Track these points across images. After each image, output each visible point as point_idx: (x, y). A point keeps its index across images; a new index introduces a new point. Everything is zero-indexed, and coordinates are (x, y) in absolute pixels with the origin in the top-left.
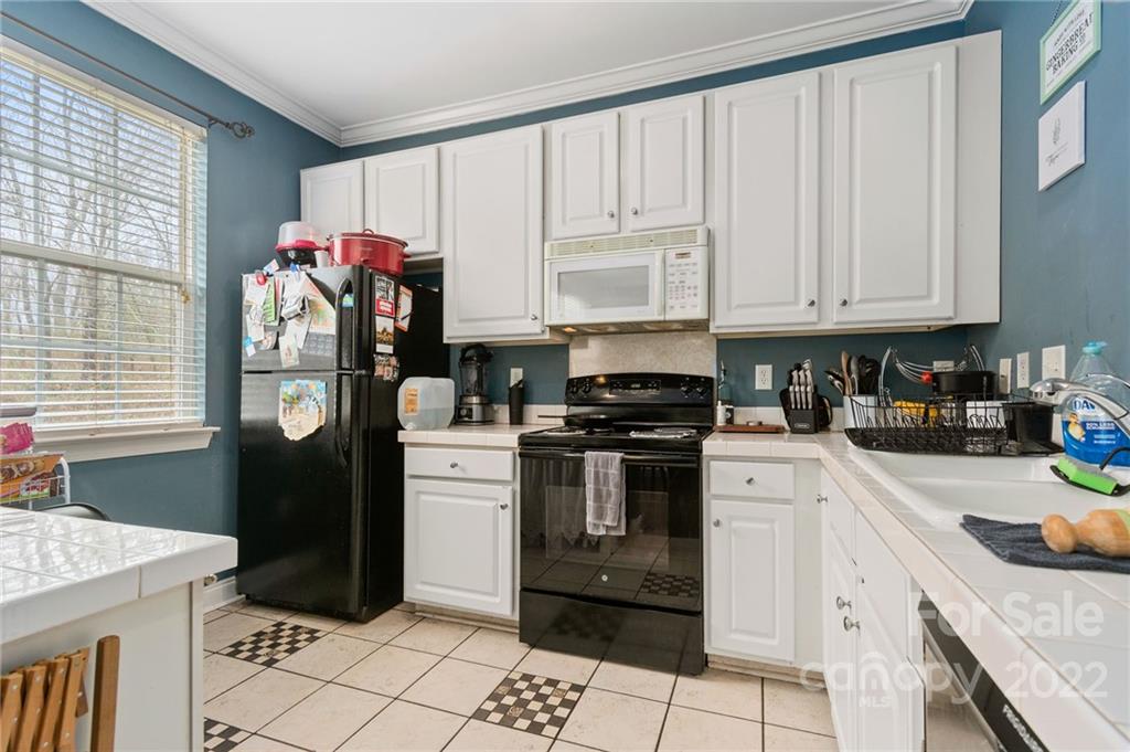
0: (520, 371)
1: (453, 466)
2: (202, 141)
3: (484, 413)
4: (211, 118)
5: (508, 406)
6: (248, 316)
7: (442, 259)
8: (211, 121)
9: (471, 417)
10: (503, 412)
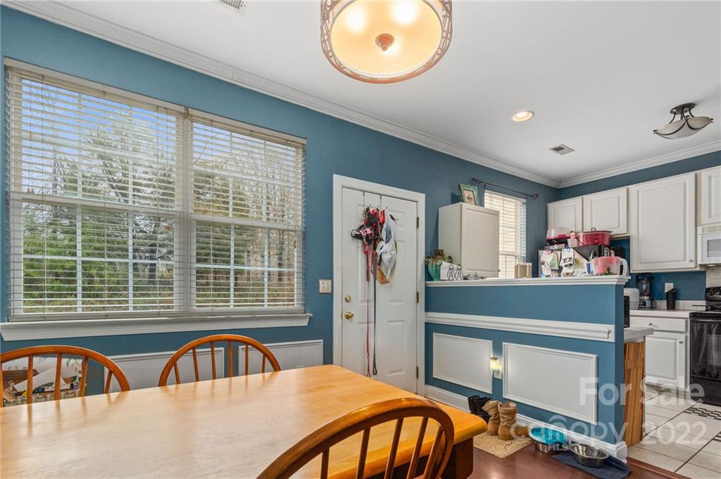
0: (672, 284)
1: (651, 324)
2: (524, 203)
3: (652, 304)
4: (527, 195)
5: (665, 301)
6: (543, 266)
7: (629, 236)
8: (526, 196)
9: (645, 305)
10: (664, 303)
